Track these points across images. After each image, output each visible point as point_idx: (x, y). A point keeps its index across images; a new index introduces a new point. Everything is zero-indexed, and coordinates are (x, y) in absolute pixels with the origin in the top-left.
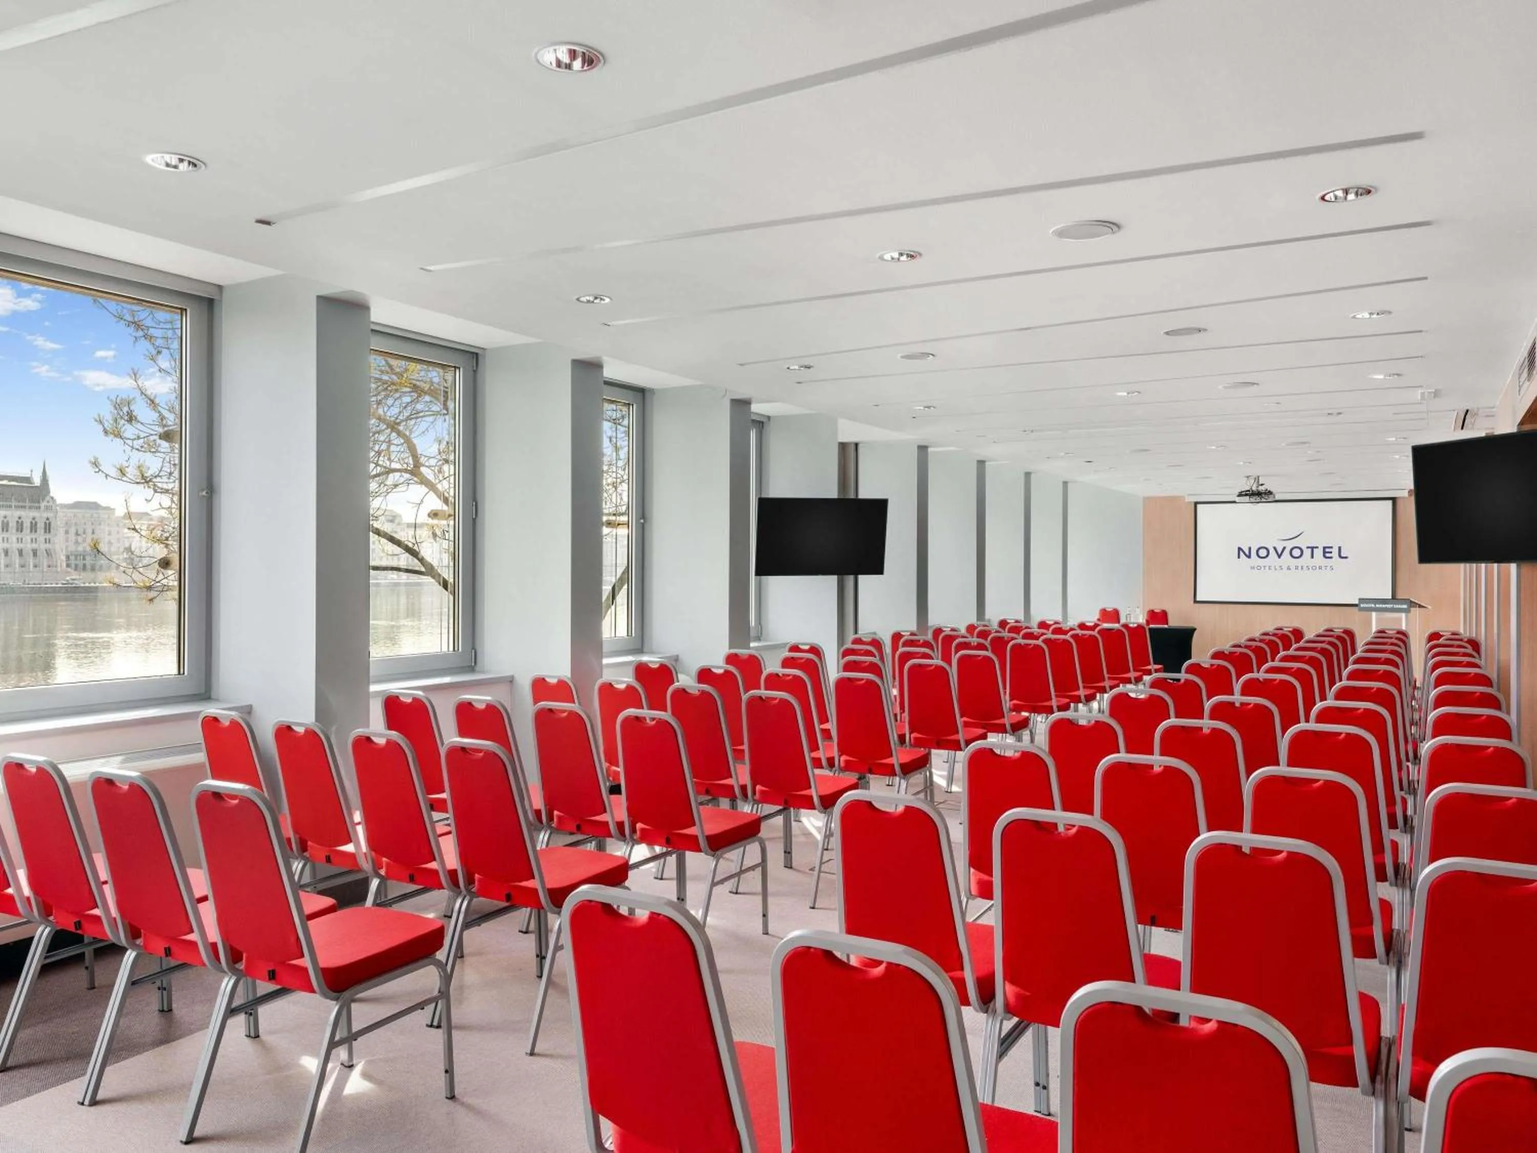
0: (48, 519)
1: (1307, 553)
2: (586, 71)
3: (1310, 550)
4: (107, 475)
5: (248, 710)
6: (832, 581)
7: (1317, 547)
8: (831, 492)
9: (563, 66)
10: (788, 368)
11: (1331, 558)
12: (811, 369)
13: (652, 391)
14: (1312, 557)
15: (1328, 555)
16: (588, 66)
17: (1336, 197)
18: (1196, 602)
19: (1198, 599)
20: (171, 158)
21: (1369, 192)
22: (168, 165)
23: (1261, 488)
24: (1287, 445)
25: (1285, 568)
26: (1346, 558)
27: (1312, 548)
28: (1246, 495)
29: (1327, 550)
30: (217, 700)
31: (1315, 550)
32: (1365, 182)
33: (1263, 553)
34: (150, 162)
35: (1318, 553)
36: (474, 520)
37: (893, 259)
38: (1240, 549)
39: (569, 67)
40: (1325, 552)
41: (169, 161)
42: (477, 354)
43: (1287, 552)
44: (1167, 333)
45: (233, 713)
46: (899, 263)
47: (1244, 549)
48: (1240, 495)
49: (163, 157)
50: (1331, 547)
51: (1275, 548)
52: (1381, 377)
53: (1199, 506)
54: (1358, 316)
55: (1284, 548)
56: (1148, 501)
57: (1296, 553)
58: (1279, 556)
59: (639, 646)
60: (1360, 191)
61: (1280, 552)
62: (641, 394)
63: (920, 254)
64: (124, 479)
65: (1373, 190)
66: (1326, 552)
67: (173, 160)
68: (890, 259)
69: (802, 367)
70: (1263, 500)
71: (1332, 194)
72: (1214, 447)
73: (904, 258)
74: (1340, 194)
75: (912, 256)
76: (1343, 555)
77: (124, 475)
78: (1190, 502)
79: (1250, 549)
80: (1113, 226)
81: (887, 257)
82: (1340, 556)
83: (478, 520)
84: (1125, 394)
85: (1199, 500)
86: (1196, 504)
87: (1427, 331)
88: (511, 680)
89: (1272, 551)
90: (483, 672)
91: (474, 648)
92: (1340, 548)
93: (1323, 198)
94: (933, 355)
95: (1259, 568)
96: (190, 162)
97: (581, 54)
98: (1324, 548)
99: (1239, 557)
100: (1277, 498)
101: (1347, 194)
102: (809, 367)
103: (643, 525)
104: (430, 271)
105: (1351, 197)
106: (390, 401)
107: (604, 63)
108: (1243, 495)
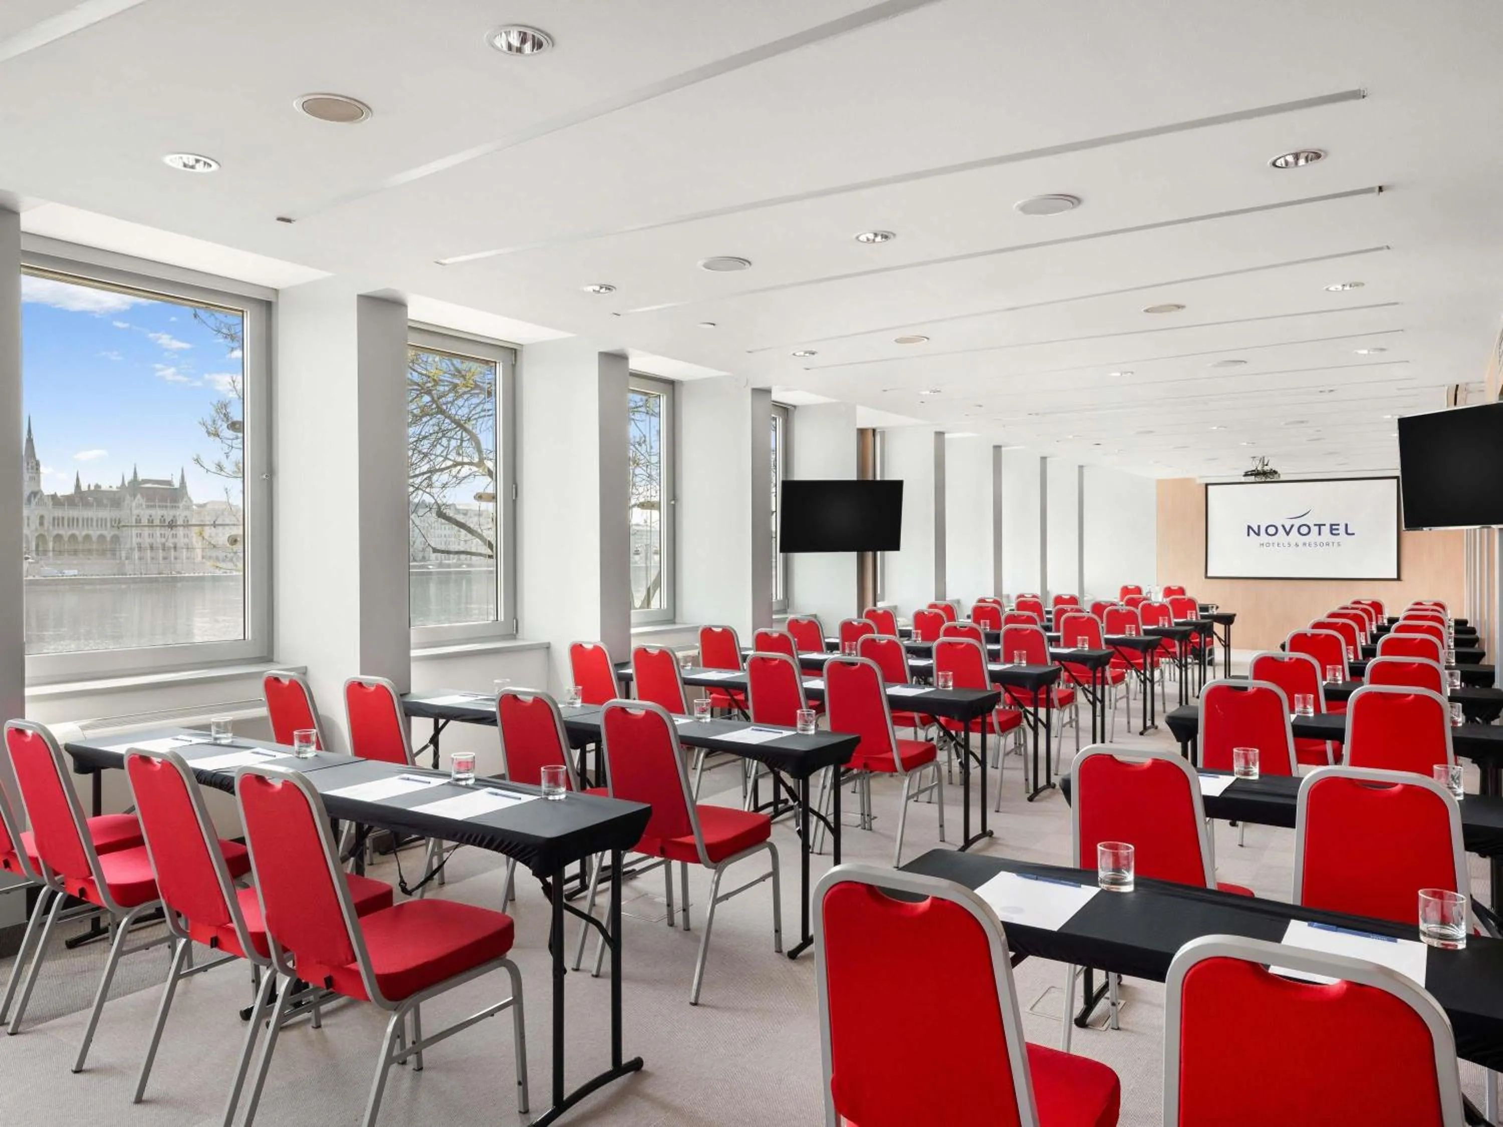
0: (186, 517)
1: (1315, 530)
2: (535, 54)
3: (1317, 528)
4: (208, 471)
5: (304, 671)
6: (851, 557)
7: (1324, 525)
8: (851, 475)
9: (514, 49)
10: (794, 354)
11: (1339, 534)
12: (816, 355)
13: (681, 382)
14: (1320, 534)
15: (1334, 532)
16: (537, 49)
17: (1287, 163)
18: (1207, 577)
19: (1209, 575)
20: (188, 158)
21: (1318, 156)
22: (185, 165)
23: (1266, 468)
24: (1287, 424)
25: (1293, 544)
26: (1353, 534)
27: (1320, 526)
28: (1252, 475)
29: (1334, 527)
30: (279, 663)
31: (1322, 527)
32: (1314, 146)
33: (1272, 530)
34: (171, 164)
35: (1326, 530)
36: (515, 502)
37: (868, 240)
38: (1249, 527)
39: (519, 50)
40: (1331, 530)
41: (187, 162)
42: (515, 350)
43: (1295, 529)
44: (1147, 311)
45: (292, 674)
46: (874, 245)
47: (1253, 526)
48: (1246, 475)
49: (181, 158)
50: (1338, 525)
51: (1283, 526)
52: (1365, 352)
53: (1210, 487)
54: (1332, 289)
55: (1292, 526)
56: (1160, 482)
57: (1304, 530)
58: (1288, 533)
59: (671, 617)
60: (1311, 155)
61: (1288, 530)
62: (671, 387)
63: (894, 235)
64: (223, 473)
65: (1322, 154)
66: (1333, 529)
67: (190, 160)
68: (865, 240)
69: (806, 352)
70: (1268, 480)
71: (1282, 160)
72: (1215, 428)
73: (879, 239)
74: (1290, 159)
75: (886, 237)
76: (1349, 531)
77: (221, 470)
78: (1200, 484)
79: (1259, 527)
80: (1074, 200)
81: (863, 238)
82: (1347, 533)
83: (518, 502)
84: (1119, 374)
85: (1208, 482)
86: (1207, 485)
87: (1402, 304)
88: (547, 647)
89: (1281, 529)
90: (523, 639)
91: (515, 618)
92: (1346, 525)
93: (1274, 164)
94: (928, 338)
95: (1268, 545)
96: (205, 163)
97: (531, 37)
98: (1332, 525)
99: (1248, 535)
100: (1282, 478)
101: (1298, 159)
102: (813, 353)
103: (674, 506)
104: (444, 264)
105: (1302, 162)
106: (460, 402)
107: (553, 46)
108: (1248, 475)
